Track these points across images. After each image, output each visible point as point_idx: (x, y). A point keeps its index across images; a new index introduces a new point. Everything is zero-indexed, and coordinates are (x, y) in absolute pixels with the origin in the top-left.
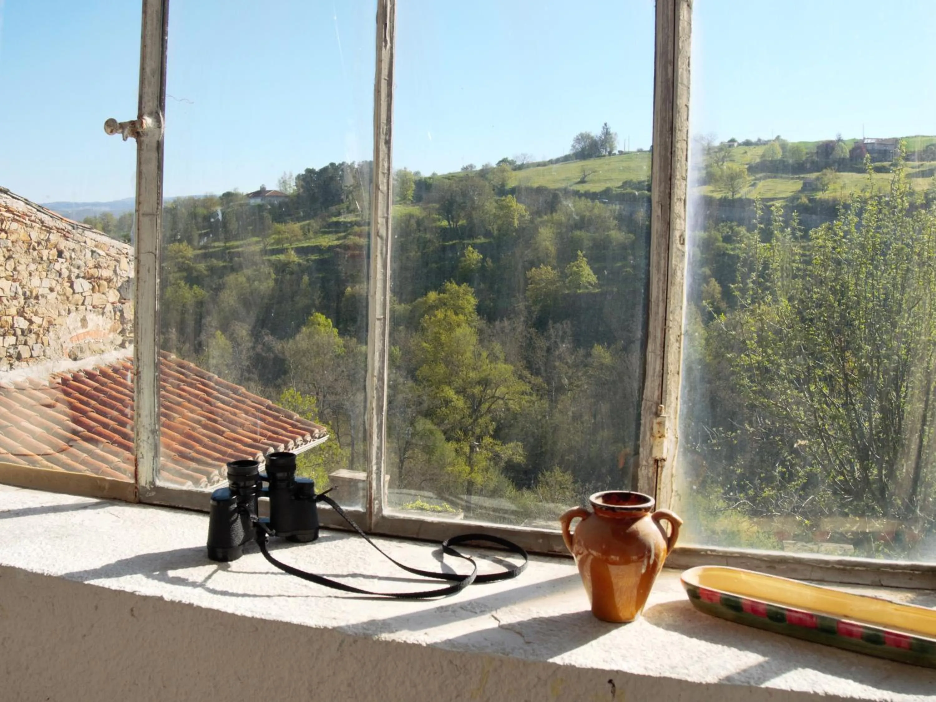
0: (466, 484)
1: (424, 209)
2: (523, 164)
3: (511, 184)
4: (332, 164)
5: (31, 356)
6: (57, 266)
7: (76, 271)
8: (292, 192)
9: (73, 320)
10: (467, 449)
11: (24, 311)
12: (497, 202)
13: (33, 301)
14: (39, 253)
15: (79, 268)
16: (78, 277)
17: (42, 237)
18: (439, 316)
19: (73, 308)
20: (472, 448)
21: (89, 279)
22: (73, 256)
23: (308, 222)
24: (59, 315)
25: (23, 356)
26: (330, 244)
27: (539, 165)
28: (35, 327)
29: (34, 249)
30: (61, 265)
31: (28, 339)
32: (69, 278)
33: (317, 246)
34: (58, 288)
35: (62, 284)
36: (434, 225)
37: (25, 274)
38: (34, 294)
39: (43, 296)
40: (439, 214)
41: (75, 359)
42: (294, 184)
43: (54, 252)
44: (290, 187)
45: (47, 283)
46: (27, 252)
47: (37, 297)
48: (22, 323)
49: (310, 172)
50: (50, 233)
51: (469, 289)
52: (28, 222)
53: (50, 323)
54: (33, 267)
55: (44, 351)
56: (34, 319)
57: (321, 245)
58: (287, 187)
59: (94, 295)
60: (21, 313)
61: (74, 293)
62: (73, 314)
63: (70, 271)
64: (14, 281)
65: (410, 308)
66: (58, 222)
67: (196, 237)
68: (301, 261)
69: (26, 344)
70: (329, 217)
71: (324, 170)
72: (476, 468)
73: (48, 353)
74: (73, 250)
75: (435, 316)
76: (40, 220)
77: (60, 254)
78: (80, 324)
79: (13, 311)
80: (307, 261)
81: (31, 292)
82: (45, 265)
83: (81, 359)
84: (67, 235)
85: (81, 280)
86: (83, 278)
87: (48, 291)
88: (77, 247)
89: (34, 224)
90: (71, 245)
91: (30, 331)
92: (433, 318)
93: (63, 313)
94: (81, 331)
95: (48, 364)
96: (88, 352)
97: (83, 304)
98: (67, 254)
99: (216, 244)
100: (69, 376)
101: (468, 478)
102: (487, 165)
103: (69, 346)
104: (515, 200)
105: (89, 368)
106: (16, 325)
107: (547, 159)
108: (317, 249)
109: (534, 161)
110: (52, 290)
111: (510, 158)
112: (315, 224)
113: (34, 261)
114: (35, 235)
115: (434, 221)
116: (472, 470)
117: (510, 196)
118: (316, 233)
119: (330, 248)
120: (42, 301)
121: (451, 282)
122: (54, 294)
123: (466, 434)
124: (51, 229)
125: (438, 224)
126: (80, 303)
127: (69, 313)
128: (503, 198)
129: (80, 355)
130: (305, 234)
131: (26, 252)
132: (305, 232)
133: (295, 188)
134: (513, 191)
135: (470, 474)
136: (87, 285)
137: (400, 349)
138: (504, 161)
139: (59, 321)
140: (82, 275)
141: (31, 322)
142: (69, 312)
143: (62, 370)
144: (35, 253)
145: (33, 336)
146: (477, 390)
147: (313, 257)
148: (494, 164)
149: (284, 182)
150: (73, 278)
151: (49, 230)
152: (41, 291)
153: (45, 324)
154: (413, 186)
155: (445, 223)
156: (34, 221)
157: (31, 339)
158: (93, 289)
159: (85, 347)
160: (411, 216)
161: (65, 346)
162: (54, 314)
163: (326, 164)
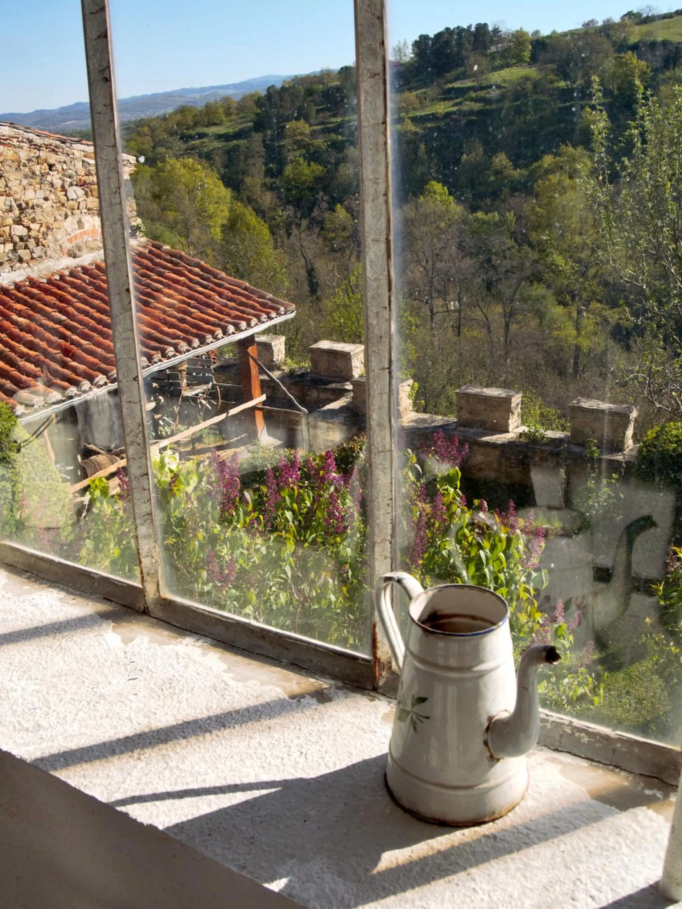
0: (573, 348)
1: (541, 70)
2: (648, 17)
3: (633, 40)
4: (448, 29)
5: (32, 258)
6: (49, 178)
7: (69, 180)
8: (408, 59)
9: (70, 224)
10: (575, 315)
11: (21, 220)
12: (616, 59)
13: (30, 211)
14: (30, 169)
15: (70, 177)
16: (71, 185)
17: (32, 155)
18: (553, 181)
19: (69, 213)
20: (579, 312)
21: (81, 186)
22: (65, 167)
23: (424, 90)
24: (55, 220)
25: (25, 258)
26: (446, 110)
27: (665, 17)
28: (33, 234)
29: (25, 165)
30: (55, 178)
31: (28, 243)
32: (63, 187)
33: (432, 114)
34: (52, 197)
35: (55, 194)
36: (551, 86)
37: (19, 189)
38: (30, 205)
39: (38, 206)
40: (557, 75)
41: (74, 257)
42: (411, 51)
43: (46, 166)
44: (405, 55)
45: (41, 194)
46: (18, 169)
47: (33, 208)
48: (20, 231)
49: (424, 38)
50: (39, 150)
51: (585, 152)
52: (16, 144)
53: (48, 228)
54: (25, 182)
55: (45, 253)
56: (32, 226)
57: (437, 113)
58: (402, 55)
59: (88, 200)
60: (18, 222)
61: (68, 200)
62: (70, 218)
63: (63, 181)
64: (8, 195)
65: (526, 173)
66: (47, 139)
67: (314, 113)
68: (418, 130)
69: (26, 247)
70: (446, 83)
71: (439, 36)
72: (583, 333)
73: (49, 253)
74: (64, 162)
75: (549, 180)
76: (28, 139)
77: (51, 167)
78: (77, 226)
79: (10, 221)
80: (424, 129)
81: (27, 204)
82: (38, 179)
83: (80, 256)
84: (56, 149)
85: (74, 187)
86: (77, 185)
87: (43, 201)
88: (68, 159)
89: (22, 144)
90: (63, 158)
91: (30, 237)
92: (547, 183)
93: (59, 218)
94: (79, 231)
95: (49, 263)
96: (85, 250)
97: (78, 208)
98: (59, 167)
99: (333, 120)
100: (67, 273)
101: (575, 342)
102: (608, 20)
103: (68, 246)
104: (636, 56)
105: (86, 264)
106: (13, 233)
107: (673, 10)
108: (434, 117)
109: (661, 13)
110: (46, 199)
111: (635, 11)
112: (432, 91)
113: (26, 177)
114: (23, 155)
115: (552, 82)
116: (579, 334)
117: (630, 52)
118: (433, 100)
119: (447, 115)
120: (38, 210)
121: (566, 145)
122: (50, 203)
123: (573, 298)
124: (40, 146)
125: (556, 85)
126: (76, 207)
127: (66, 218)
128: (623, 55)
129: (78, 253)
130: (421, 103)
131: (16, 169)
132: (422, 100)
133: (412, 56)
134: (635, 48)
135: (576, 338)
136: (80, 191)
137: (515, 215)
138: (630, 14)
139: (55, 225)
140: (75, 183)
141: (29, 229)
142: (66, 216)
143: (61, 267)
144: (27, 169)
145: (32, 240)
146: (584, 255)
147: (429, 125)
148: (617, 19)
149: (399, 50)
150: (66, 186)
151: (39, 148)
152: (35, 202)
153: (43, 229)
154: (530, 47)
155: (562, 84)
156: (23, 142)
157: (32, 243)
158: (86, 194)
159: (83, 246)
160: (527, 78)
161: (63, 246)
162: (51, 220)
163: (441, 29)
